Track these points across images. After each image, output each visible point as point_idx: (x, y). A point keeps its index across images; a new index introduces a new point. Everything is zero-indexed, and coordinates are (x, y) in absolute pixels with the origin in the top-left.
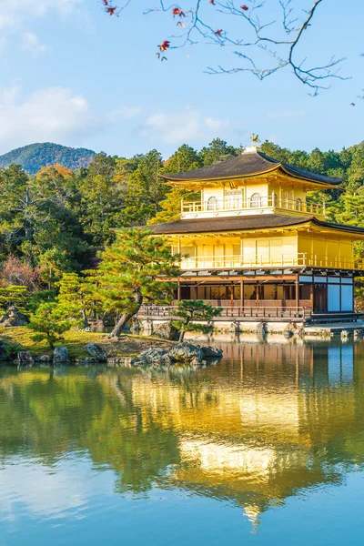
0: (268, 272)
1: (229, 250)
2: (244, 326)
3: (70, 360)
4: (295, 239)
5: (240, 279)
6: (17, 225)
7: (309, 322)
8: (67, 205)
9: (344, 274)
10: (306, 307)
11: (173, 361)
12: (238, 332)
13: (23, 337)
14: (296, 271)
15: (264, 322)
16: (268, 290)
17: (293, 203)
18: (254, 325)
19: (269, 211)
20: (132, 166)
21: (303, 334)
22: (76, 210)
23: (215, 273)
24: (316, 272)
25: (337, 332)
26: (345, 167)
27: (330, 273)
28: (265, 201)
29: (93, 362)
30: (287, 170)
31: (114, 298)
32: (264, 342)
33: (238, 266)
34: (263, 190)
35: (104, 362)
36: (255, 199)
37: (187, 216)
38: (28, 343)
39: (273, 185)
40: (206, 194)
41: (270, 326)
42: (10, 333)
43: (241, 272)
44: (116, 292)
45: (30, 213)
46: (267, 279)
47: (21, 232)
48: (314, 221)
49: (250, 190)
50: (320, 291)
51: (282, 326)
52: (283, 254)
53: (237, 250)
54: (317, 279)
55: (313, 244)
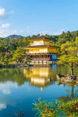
0: (43, 53)
1: (38, 50)
2: (40, 61)
3: (9, 67)
4: (47, 48)
5: (39, 55)
6: (7, 47)
7: (49, 61)
8: (15, 44)
9: (55, 53)
10: (49, 59)
11: (25, 66)
12: (39, 62)
13: (3, 63)
14: (47, 53)
15: (43, 61)
16: (44, 56)
17: (47, 43)
18: (41, 61)
19: (43, 44)
20: (26, 38)
21: (48, 62)
22: (17, 45)
23: (35, 54)
24: (50, 53)
25: (53, 62)
26: (58, 38)
27: (53, 53)
28: (43, 43)
29: (13, 67)
30: (46, 38)
31: (16, 57)
32: (43, 64)
33: (39, 53)
34: (42, 41)
35: (14, 67)
36: (41, 43)
37: (31, 45)
38: (4, 64)
39: (44, 40)
40: (34, 42)
41: (44, 61)
42: (1, 63)
43: (39, 54)
44: (17, 56)
45: (9, 45)
46: (43, 54)
47: (8, 48)
48: (50, 46)
49: (41, 41)
50: (51, 56)
51: (45, 61)
52: (45, 51)
53: (39, 50)
54: (51, 54)
55: (50, 49)
